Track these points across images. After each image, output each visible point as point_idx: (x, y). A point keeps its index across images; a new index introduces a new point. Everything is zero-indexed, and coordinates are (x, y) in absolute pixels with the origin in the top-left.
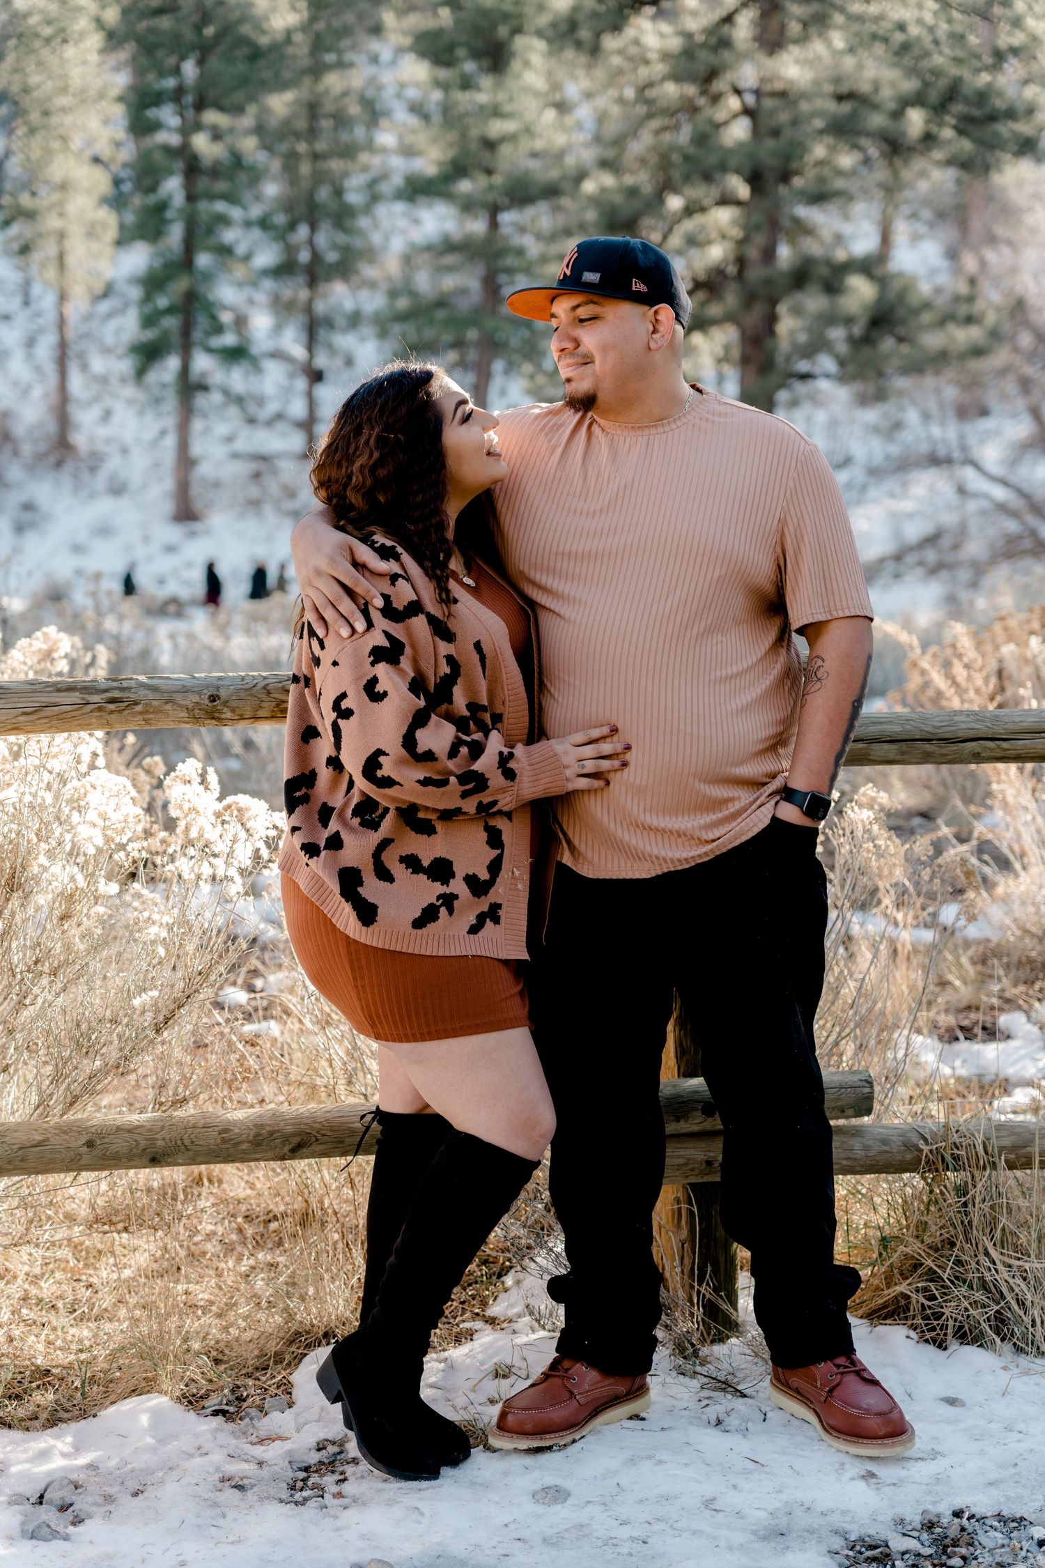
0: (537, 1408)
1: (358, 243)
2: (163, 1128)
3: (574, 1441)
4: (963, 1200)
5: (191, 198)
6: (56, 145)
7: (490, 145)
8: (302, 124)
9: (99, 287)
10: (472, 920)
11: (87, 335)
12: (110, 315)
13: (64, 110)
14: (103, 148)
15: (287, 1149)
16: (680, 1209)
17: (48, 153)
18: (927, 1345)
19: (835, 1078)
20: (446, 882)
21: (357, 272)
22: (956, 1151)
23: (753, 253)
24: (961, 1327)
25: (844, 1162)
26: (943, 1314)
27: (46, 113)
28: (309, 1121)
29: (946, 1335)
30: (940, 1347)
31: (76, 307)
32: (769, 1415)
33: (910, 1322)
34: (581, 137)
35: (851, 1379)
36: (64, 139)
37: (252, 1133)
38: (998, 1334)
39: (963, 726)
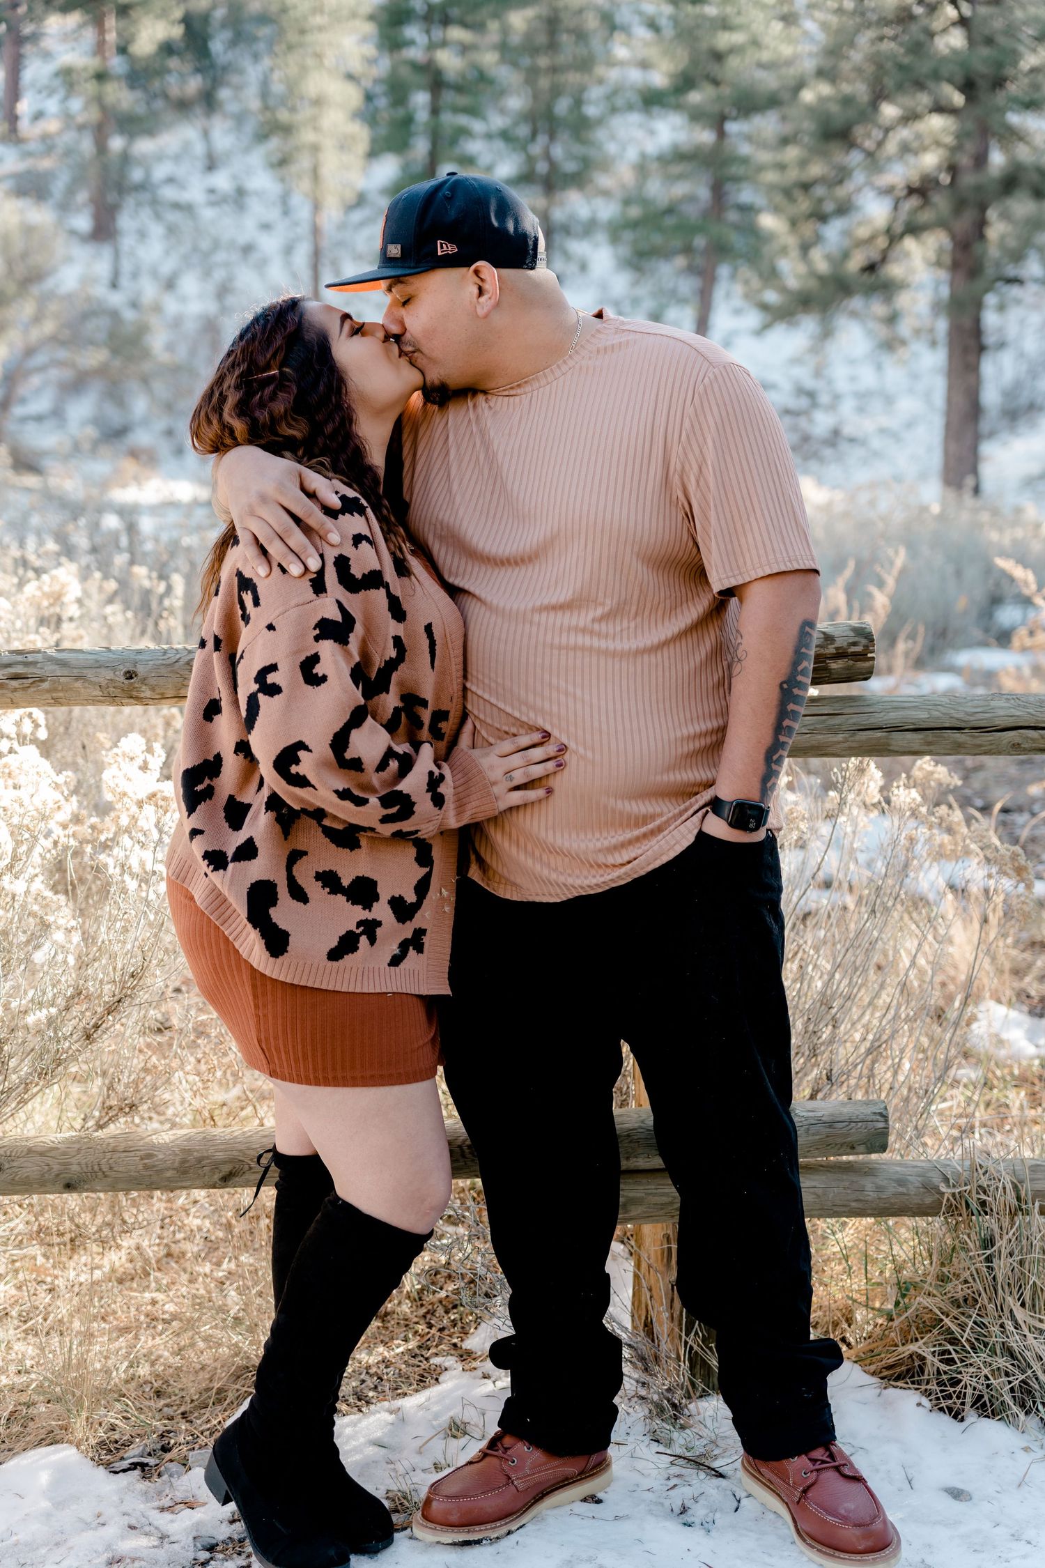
0: (466, 1496)
1: (592, 153)
2: (79, 1151)
3: (509, 1533)
4: (988, 1252)
5: (435, 111)
6: (310, 62)
7: (718, 57)
8: (542, 39)
9: (350, 197)
10: (395, 949)
11: (340, 244)
12: (362, 224)
13: (321, 29)
14: (356, 66)
15: (217, 1177)
16: (670, 1249)
17: (304, 70)
18: (941, 1414)
19: (845, 1110)
20: (368, 906)
21: (591, 181)
22: (983, 1197)
23: (965, 160)
24: (981, 1397)
25: (854, 1204)
26: (960, 1381)
27: (303, 32)
28: (243, 1147)
29: (963, 1404)
30: (955, 1417)
31: (331, 214)
32: (744, 1502)
33: (923, 1387)
34: (806, 48)
35: (830, 1475)
36: (319, 56)
37: (178, 1159)
38: (1023, 1406)
39: (1001, 712)
